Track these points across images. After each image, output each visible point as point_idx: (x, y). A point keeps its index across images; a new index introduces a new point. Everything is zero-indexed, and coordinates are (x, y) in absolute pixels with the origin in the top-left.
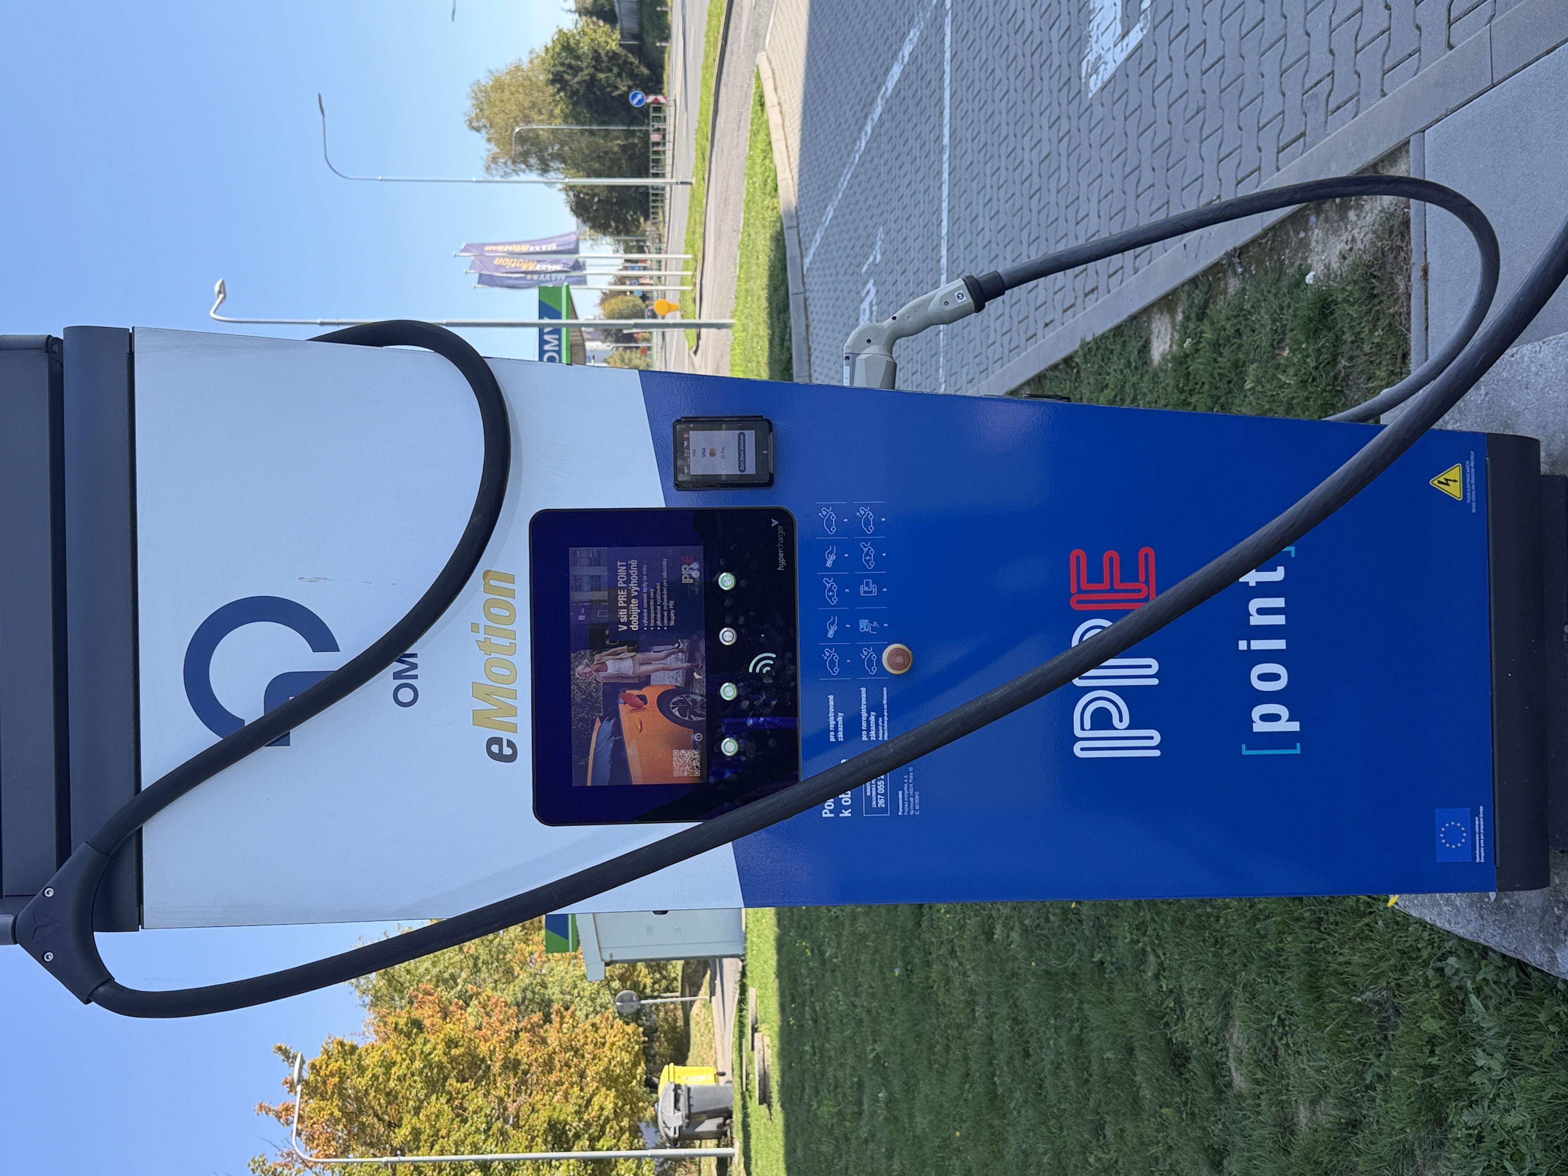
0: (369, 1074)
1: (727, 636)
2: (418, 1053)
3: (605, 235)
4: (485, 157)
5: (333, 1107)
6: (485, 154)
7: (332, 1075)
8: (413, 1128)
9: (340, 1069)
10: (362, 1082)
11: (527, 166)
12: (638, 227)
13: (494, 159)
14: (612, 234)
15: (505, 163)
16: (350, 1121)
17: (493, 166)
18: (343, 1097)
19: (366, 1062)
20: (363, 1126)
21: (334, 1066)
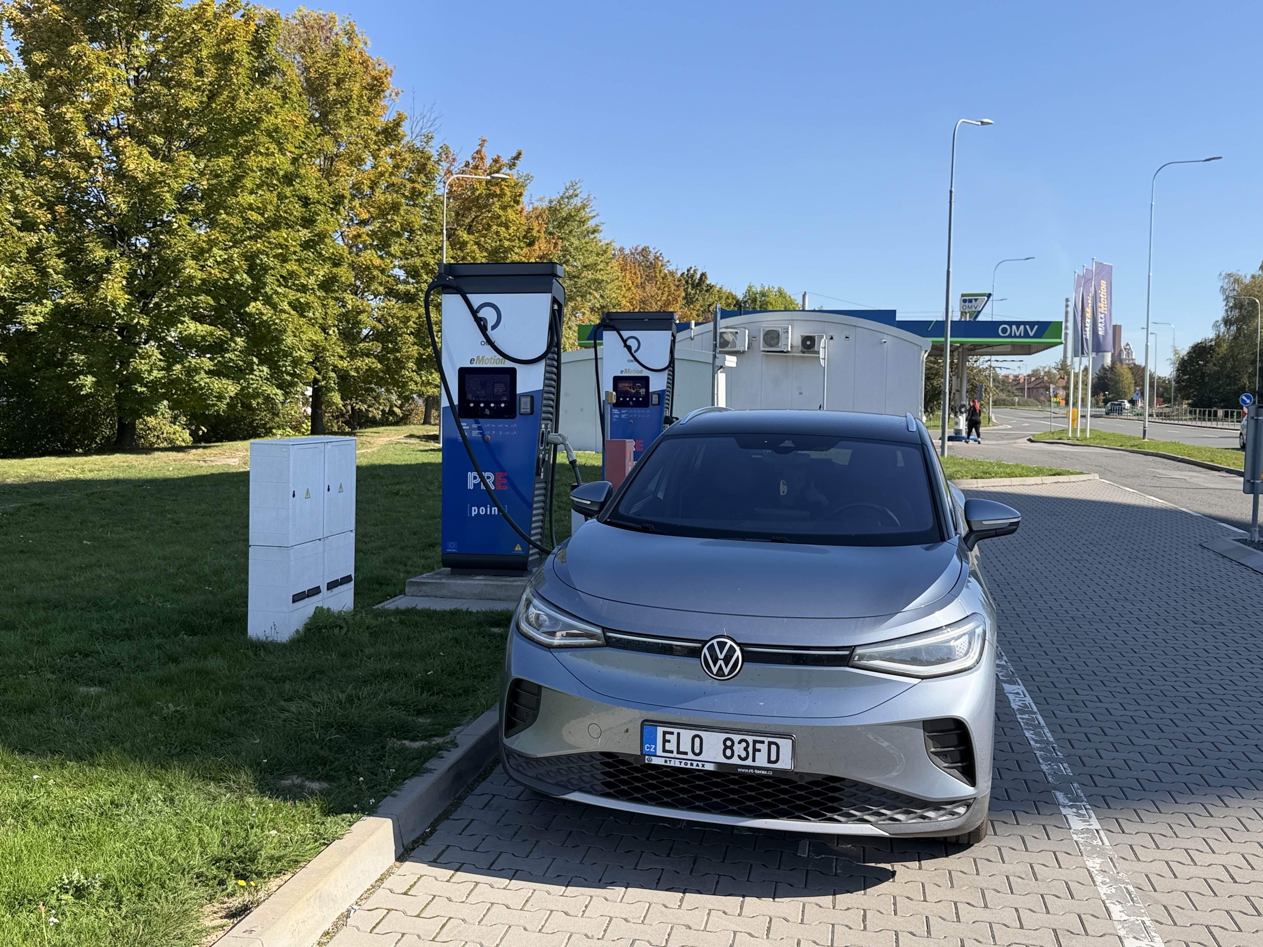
0: (501, 213)
1: (492, 405)
2: (513, 244)
3: (1178, 370)
4: (1240, 273)
5: (481, 190)
6: (1242, 273)
7: (502, 190)
8: (467, 242)
9: (505, 195)
10: (496, 208)
11: (1231, 307)
12: (1183, 398)
13: (1237, 281)
14: (1178, 376)
15: (1234, 290)
16: (472, 201)
17: (1232, 279)
18: (489, 196)
19: (510, 211)
20: (470, 209)
21: (507, 191)
